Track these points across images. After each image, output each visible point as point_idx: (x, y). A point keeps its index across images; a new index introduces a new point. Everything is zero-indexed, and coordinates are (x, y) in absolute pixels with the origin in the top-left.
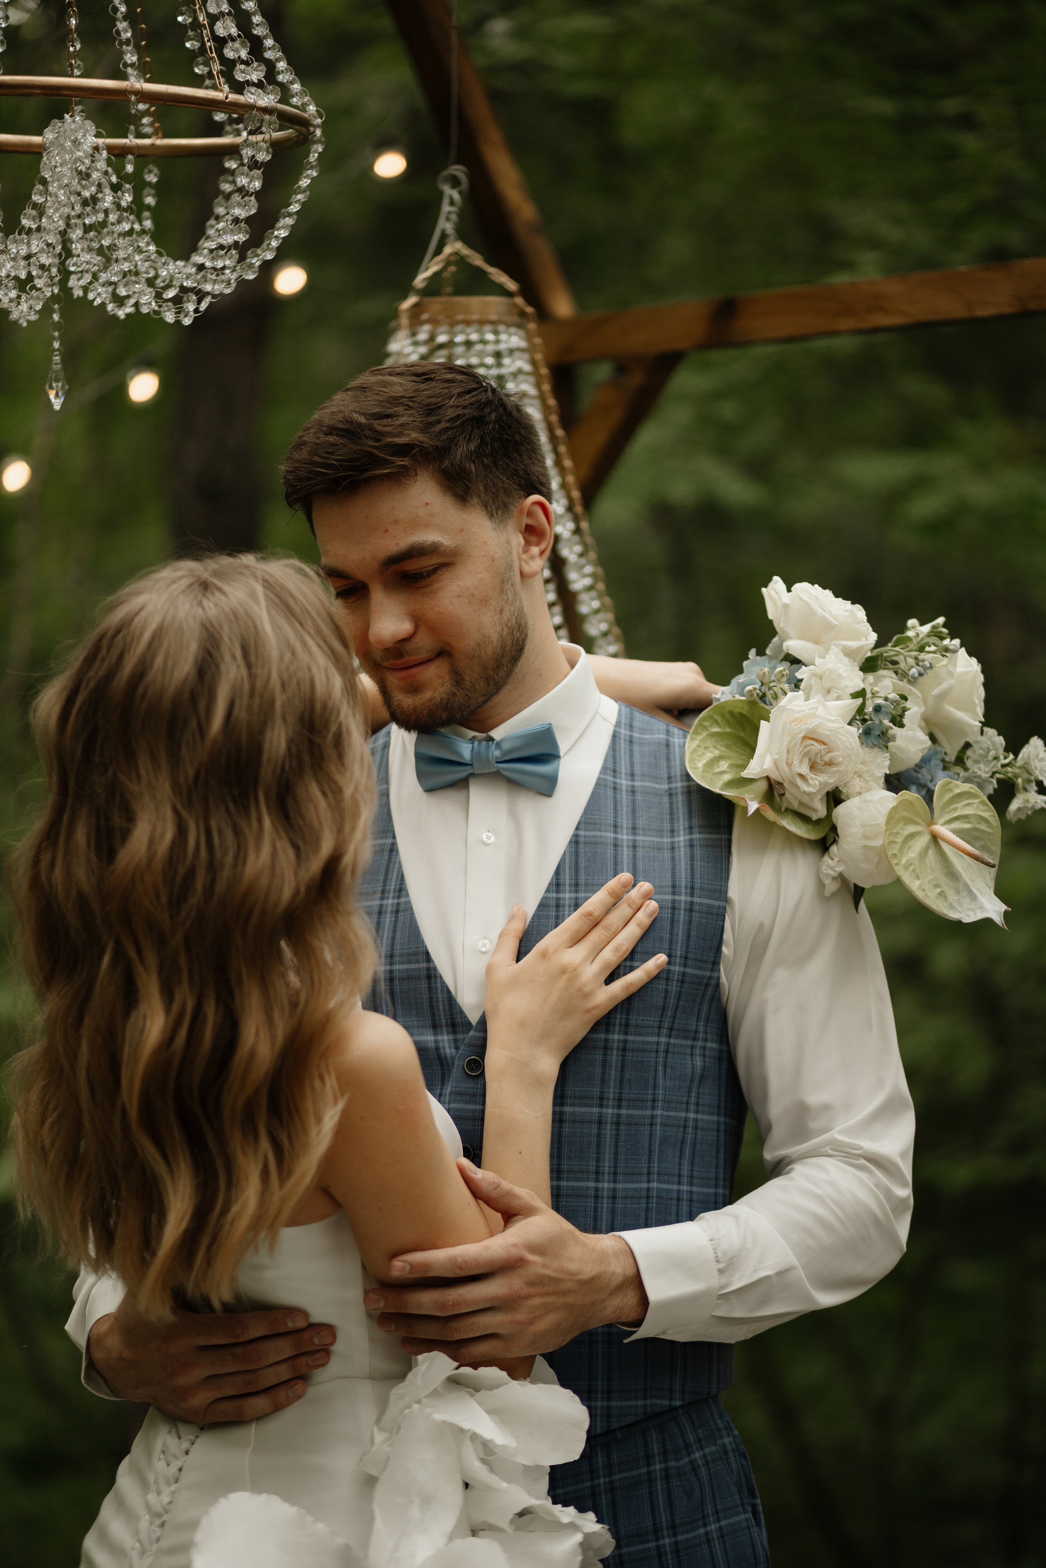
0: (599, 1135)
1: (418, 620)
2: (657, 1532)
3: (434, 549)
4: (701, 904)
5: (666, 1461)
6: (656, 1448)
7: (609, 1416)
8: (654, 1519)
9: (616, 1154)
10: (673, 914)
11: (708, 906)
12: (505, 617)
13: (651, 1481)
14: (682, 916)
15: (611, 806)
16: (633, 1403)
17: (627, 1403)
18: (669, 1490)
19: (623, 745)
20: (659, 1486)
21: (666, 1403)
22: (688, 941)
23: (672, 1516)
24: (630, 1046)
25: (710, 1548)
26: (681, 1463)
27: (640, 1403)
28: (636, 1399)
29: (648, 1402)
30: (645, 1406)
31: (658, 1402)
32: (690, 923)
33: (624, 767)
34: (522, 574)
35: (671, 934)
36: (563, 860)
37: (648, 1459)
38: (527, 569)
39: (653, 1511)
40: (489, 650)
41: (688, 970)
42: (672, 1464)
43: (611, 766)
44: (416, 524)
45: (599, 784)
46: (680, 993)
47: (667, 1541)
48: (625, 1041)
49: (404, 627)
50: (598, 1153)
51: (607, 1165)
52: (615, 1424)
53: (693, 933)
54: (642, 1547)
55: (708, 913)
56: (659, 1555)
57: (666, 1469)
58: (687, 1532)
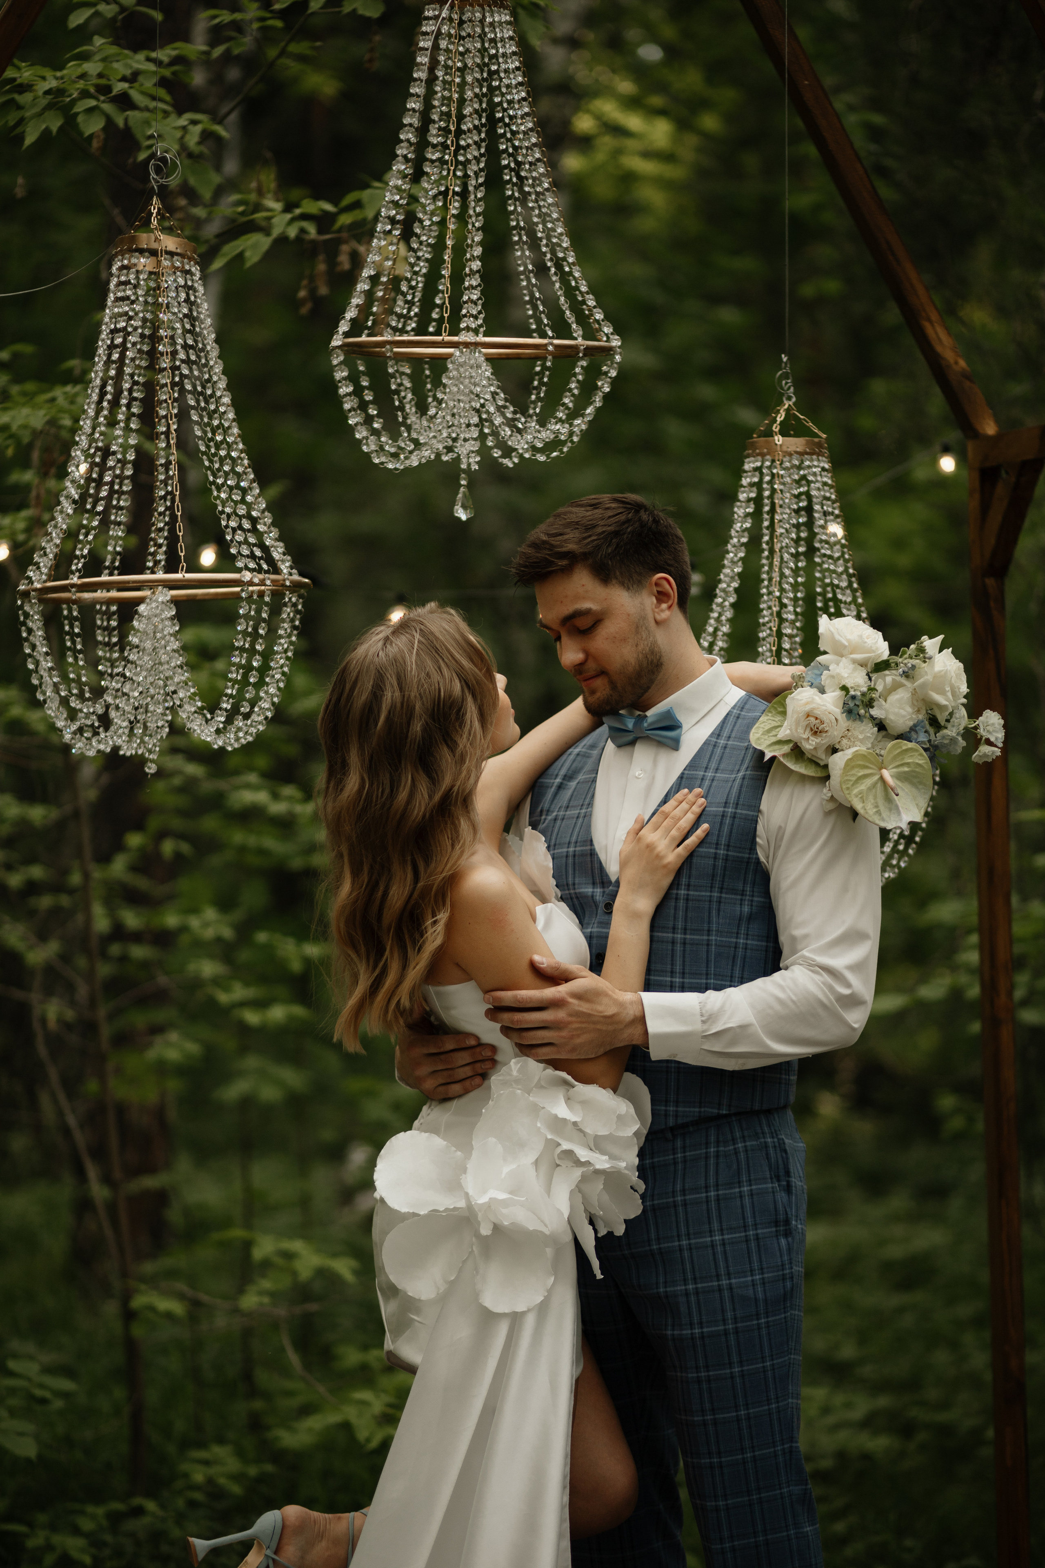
0: (673, 950)
1: (587, 654)
2: (707, 1188)
3: (588, 612)
4: (741, 814)
5: (718, 1147)
6: (713, 1139)
7: (677, 1116)
8: (706, 1180)
9: (684, 961)
10: (722, 819)
11: (746, 815)
12: (641, 647)
13: (707, 1158)
14: (728, 821)
15: (708, 756)
16: (692, 1109)
17: (688, 1109)
18: (717, 1164)
19: (732, 719)
20: (712, 1161)
21: (716, 1111)
22: (730, 836)
23: (717, 1179)
24: (691, 898)
25: (741, 1201)
26: (727, 1149)
27: (697, 1110)
28: (694, 1107)
29: (703, 1110)
30: (700, 1112)
31: (710, 1110)
32: (733, 825)
33: (725, 733)
34: (657, 623)
35: (719, 831)
36: (672, 787)
37: (707, 1145)
38: (658, 617)
39: (706, 1176)
40: (630, 669)
41: (730, 853)
42: (721, 1149)
43: (717, 733)
44: (577, 598)
45: (706, 743)
46: (725, 867)
47: (712, 1193)
48: (688, 895)
49: (579, 657)
50: (672, 960)
51: (678, 968)
52: (680, 1121)
53: (734, 831)
54: (698, 1196)
55: (745, 819)
56: (707, 1202)
57: (718, 1152)
58: (725, 1189)
